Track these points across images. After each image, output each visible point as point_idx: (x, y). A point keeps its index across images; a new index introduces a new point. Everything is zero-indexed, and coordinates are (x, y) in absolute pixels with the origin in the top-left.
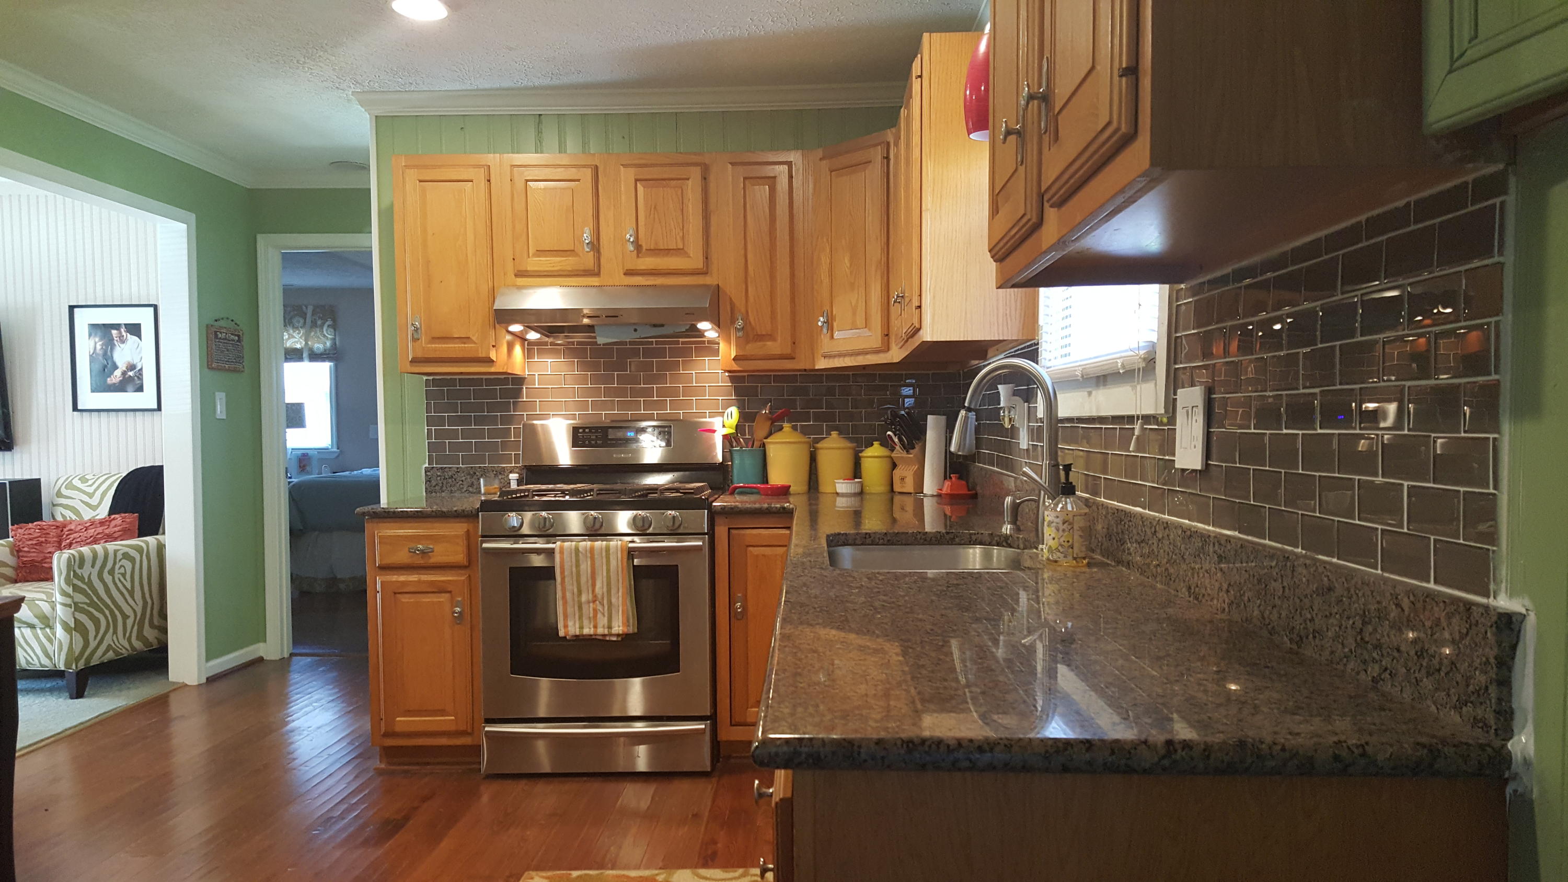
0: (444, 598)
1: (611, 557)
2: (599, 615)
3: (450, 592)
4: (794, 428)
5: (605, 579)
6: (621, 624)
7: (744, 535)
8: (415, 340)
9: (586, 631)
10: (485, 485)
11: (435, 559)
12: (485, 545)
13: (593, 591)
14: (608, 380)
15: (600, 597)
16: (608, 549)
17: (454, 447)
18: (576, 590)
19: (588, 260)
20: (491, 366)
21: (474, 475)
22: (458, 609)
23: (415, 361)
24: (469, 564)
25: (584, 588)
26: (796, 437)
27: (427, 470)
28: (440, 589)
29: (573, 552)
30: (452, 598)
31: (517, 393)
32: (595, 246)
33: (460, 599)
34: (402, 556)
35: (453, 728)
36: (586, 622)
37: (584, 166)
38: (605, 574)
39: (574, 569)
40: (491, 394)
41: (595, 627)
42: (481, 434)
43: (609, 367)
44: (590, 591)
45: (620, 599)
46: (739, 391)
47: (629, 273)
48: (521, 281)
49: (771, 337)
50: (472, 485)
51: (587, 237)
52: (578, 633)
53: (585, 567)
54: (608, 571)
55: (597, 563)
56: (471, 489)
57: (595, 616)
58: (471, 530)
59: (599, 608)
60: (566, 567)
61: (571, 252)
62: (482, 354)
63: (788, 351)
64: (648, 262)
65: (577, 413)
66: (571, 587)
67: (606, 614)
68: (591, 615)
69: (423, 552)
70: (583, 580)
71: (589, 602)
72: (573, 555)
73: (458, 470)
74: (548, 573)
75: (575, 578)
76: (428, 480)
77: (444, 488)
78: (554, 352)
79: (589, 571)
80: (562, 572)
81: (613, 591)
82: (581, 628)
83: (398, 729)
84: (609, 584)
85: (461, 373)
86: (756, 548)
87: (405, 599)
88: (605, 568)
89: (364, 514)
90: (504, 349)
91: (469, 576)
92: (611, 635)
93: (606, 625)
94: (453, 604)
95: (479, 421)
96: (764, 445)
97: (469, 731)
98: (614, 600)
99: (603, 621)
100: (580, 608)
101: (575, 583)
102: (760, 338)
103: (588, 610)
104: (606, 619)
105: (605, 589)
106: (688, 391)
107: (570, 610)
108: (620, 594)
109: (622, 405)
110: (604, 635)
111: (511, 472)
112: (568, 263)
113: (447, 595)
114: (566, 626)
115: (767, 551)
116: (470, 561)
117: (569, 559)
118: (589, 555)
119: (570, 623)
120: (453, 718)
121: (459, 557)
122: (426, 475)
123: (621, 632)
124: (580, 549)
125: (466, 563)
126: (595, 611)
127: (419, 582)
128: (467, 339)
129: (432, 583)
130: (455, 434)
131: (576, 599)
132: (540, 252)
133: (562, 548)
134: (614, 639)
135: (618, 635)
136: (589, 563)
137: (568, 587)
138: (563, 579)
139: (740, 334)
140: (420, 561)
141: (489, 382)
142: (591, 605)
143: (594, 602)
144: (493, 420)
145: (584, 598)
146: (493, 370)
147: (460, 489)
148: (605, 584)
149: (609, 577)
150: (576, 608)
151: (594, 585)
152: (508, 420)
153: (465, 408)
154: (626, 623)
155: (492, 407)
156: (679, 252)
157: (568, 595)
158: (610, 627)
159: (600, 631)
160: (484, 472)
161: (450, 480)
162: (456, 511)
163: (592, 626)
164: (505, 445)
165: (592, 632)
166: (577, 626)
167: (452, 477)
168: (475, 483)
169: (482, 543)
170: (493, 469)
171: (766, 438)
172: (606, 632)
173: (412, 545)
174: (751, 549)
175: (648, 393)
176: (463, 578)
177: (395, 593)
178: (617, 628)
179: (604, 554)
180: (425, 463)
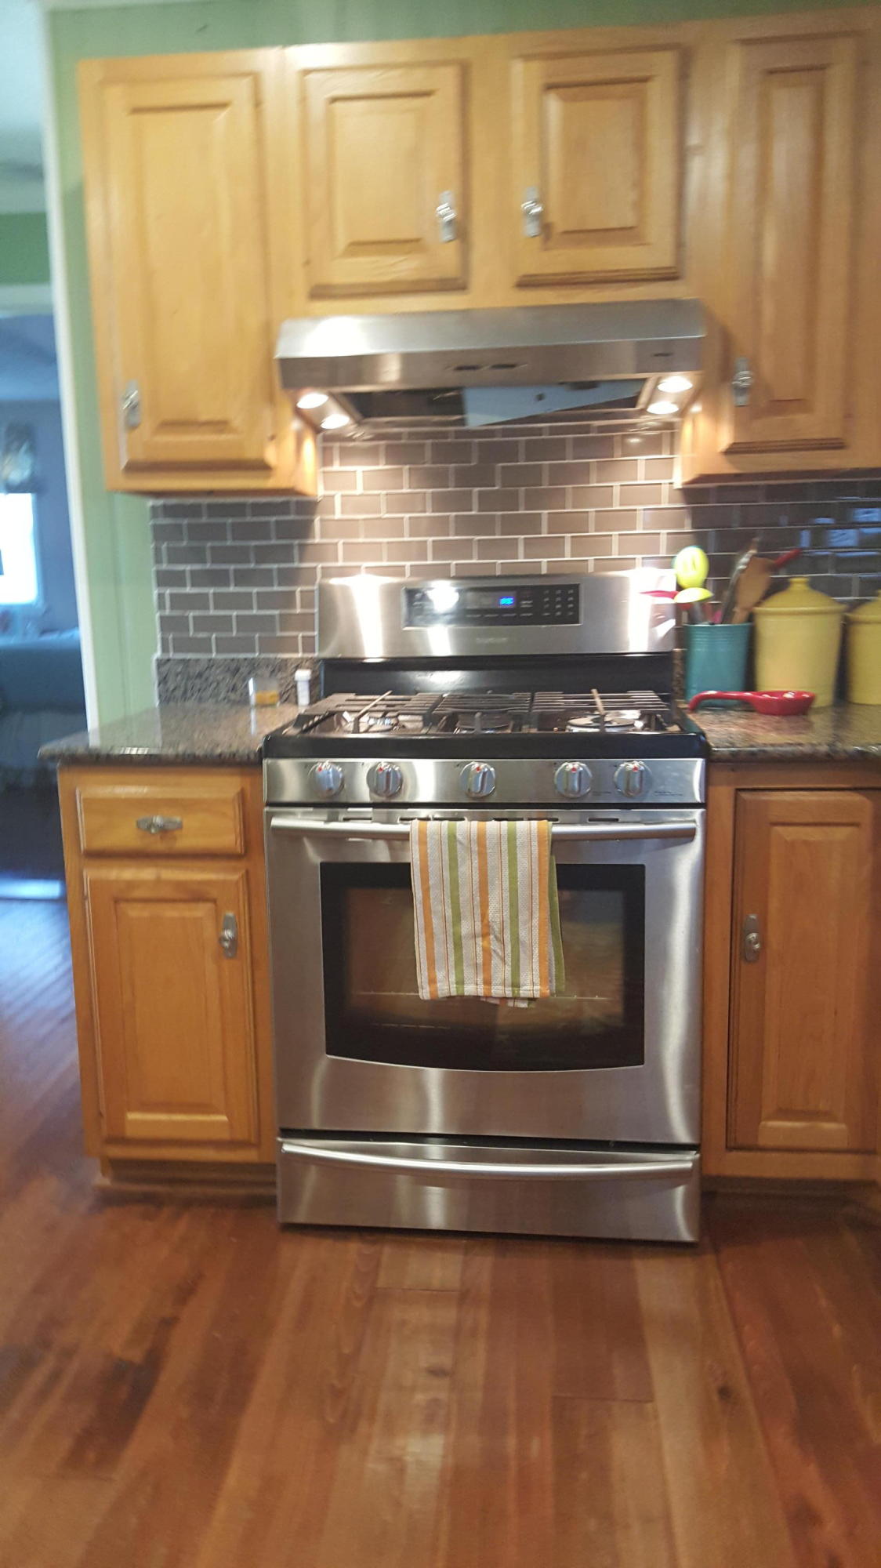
0: (201, 911)
1: (518, 851)
2: (495, 961)
3: (214, 901)
4: (814, 585)
5: (506, 895)
6: (537, 980)
7: (767, 802)
8: (132, 427)
9: (470, 989)
10: (256, 690)
11: (186, 841)
12: (276, 822)
13: (484, 916)
14: (460, 502)
15: (496, 928)
16: (512, 837)
17: (202, 623)
18: (449, 913)
19: (445, 258)
20: (268, 477)
21: (237, 672)
22: (228, 934)
23: (133, 468)
24: (246, 852)
25: (465, 909)
26: (818, 602)
27: (160, 663)
28: (195, 895)
29: (445, 841)
30: (217, 913)
31: (304, 529)
32: (461, 230)
33: (230, 914)
34: (125, 835)
35: (225, 1135)
36: (468, 972)
37: (445, 63)
38: (506, 885)
39: (447, 874)
40: (261, 531)
41: (488, 982)
42: (243, 601)
43: (466, 478)
44: (478, 917)
45: (536, 931)
46: (700, 518)
47: (527, 283)
48: (319, 306)
49: (800, 404)
50: (234, 689)
51: (446, 211)
52: (454, 993)
53: (468, 869)
54: (513, 878)
55: (492, 861)
56: (232, 696)
57: (487, 964)
58: (248, 788)
59: (495, 946)
60: (433, 867)
61: (410, 245)
62: (250, 454)
63: (833, 433)
64: (561, 260)
65: (408, 564)
66: (440, 908)
67: (509, 960)
68: (480, 960)
69: (164, 831)
70: (464, 894)
71: (475, 936)
72: (445, 848)
73: (211, 664)
74: (397, 876)
75: (448, 891)
76: (163, 680)
77: (189, 694)
78: (371, 454)
79: (476, 878)
80: (425, 880)
81: (523, 917)
82: (460, 982)
83: (130, 1132)
84: (514, 905)
85: (211, 493)
86: (790, 829)
87: (134, 912)
88: (506, 872)
89: (53, 758)
90: (290, 443)
91: (247, 872)
92: (515, 998)
93: (509, 981)
94: (221, 923)
95: (243, 578)
96: (751, 618)
97: (253, 1140)
98: (523, 934)
99: (501, 973)
100: (458, 945)
101: (448, 901)
102: (780, 406)
103: (474, 950)
104: (508, 969)
105: (507, 914)
106: (607, 519)
107: (439, 949)
108: (536, 922)
109: (486, 548)
110: (504, 999)
111: (297, 668)
112: (404, 267)
113: (209, 906)
114: (432, 981)
115: (814, 834)
116: (247, 844)
117: (437, 854)
118: (475, 848)
119: (440, 975)
120: (224, 1118)
121: (228, 837)
122: (159, 673)
123: (537, 995)
124: (459, 837)
125: (239, 850)
126: (487, 953)
127: (158, 882)
128: (220, 425)
129: (179, 885)
130: (199, 601)
131: (450, 930)
132: (359, 247)
133: (423, 835)
134: (524, 1005)
135: (531, 1000)
136: (476, 862)
137: (436, 907)
138: (426, 891)
139: (742, 400)
140: (160, 846)
141: (258, 509)
142: (479, 940)
143: (485, 935)
144: (265, 578)
145: (465, 928)
146: (271, 483)
147: (215, 695)
148: (507, 903)
149: (514, 891)
150: (451, 946)
151: (484, 905)
152: (290, 577)
153: (220, 555)
154: (544, 979)
155: (264, 554)
156: (627, 234)
157: (436, 922)
158: (516, 985)
159: (497, 991)
160: (253, 667)
161: (198, 681)
162: (220, 755)
163: (480, 980)
164: (286, 622)
165: (481, 991)
166: (453, 978)
167: (200, 675)
168: (239, 685)
169: (270, 816)
170: (268, 662)
171: (758, 604)
172: (509, 993)
173: (142, 816)
174: (779, 829)
175: (533, 524)
176: (235, 877)
177: (117, 901)
178: (528, 988)
179: (505, 847)
180: (155, 651)
